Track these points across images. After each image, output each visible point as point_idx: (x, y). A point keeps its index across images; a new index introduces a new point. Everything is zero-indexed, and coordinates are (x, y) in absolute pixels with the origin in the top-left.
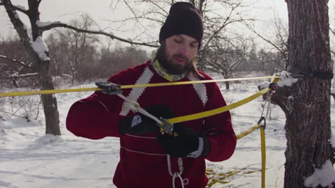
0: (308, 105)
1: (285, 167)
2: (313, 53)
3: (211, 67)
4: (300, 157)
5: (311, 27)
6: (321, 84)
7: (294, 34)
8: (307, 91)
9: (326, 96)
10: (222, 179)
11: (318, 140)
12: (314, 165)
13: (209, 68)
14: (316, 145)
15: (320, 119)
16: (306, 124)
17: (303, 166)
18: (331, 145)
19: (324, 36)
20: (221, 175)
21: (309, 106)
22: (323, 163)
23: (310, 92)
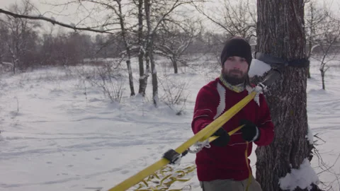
0: (283, 97)
1: (257, 167)
2: (287, 37)
3: (161, 52)
4: (275, 157)
5: (285, 9)
6: (297, 73)
7: (265, 17)
8: (282, 81)
9: (302, 87)
10: (181, 176)
11: (295, 136)
12: (291, 165)
13: (157, 53)
14: (293, 142)
15: (296, 114)
16: (280, 119)
17: (278, 166)
18: (308, 142)
19: (299, 18)
20: (179, 172)
21: (285, 98)
22: (300, 162)
23: (284, 83)
